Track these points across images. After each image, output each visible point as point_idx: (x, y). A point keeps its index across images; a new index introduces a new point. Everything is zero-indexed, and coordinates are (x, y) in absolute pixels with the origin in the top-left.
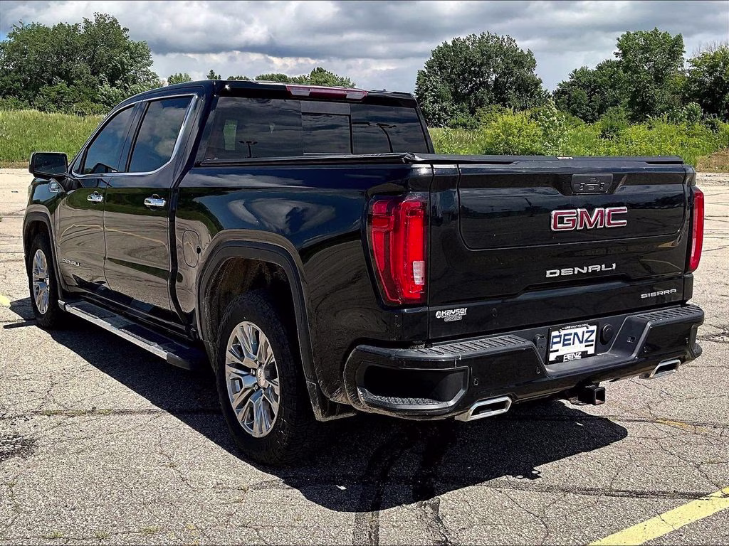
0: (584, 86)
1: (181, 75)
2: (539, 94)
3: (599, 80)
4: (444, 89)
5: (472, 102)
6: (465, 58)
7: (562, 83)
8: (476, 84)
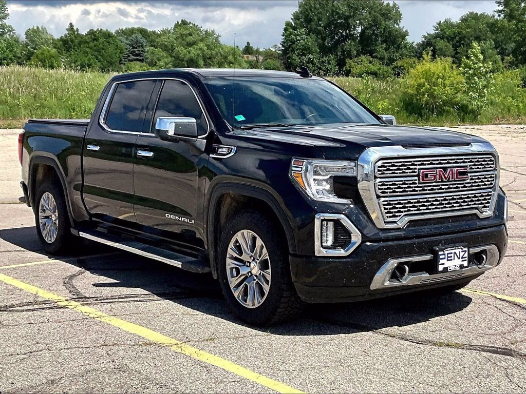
0: (450, 39)
1: (38, 28)
2: (405, 46)
3: (464, 32)
4: (311, 41)
5: (339, 54)
6: (332, 10)
7: (426, 35)
8: (342, 36)
